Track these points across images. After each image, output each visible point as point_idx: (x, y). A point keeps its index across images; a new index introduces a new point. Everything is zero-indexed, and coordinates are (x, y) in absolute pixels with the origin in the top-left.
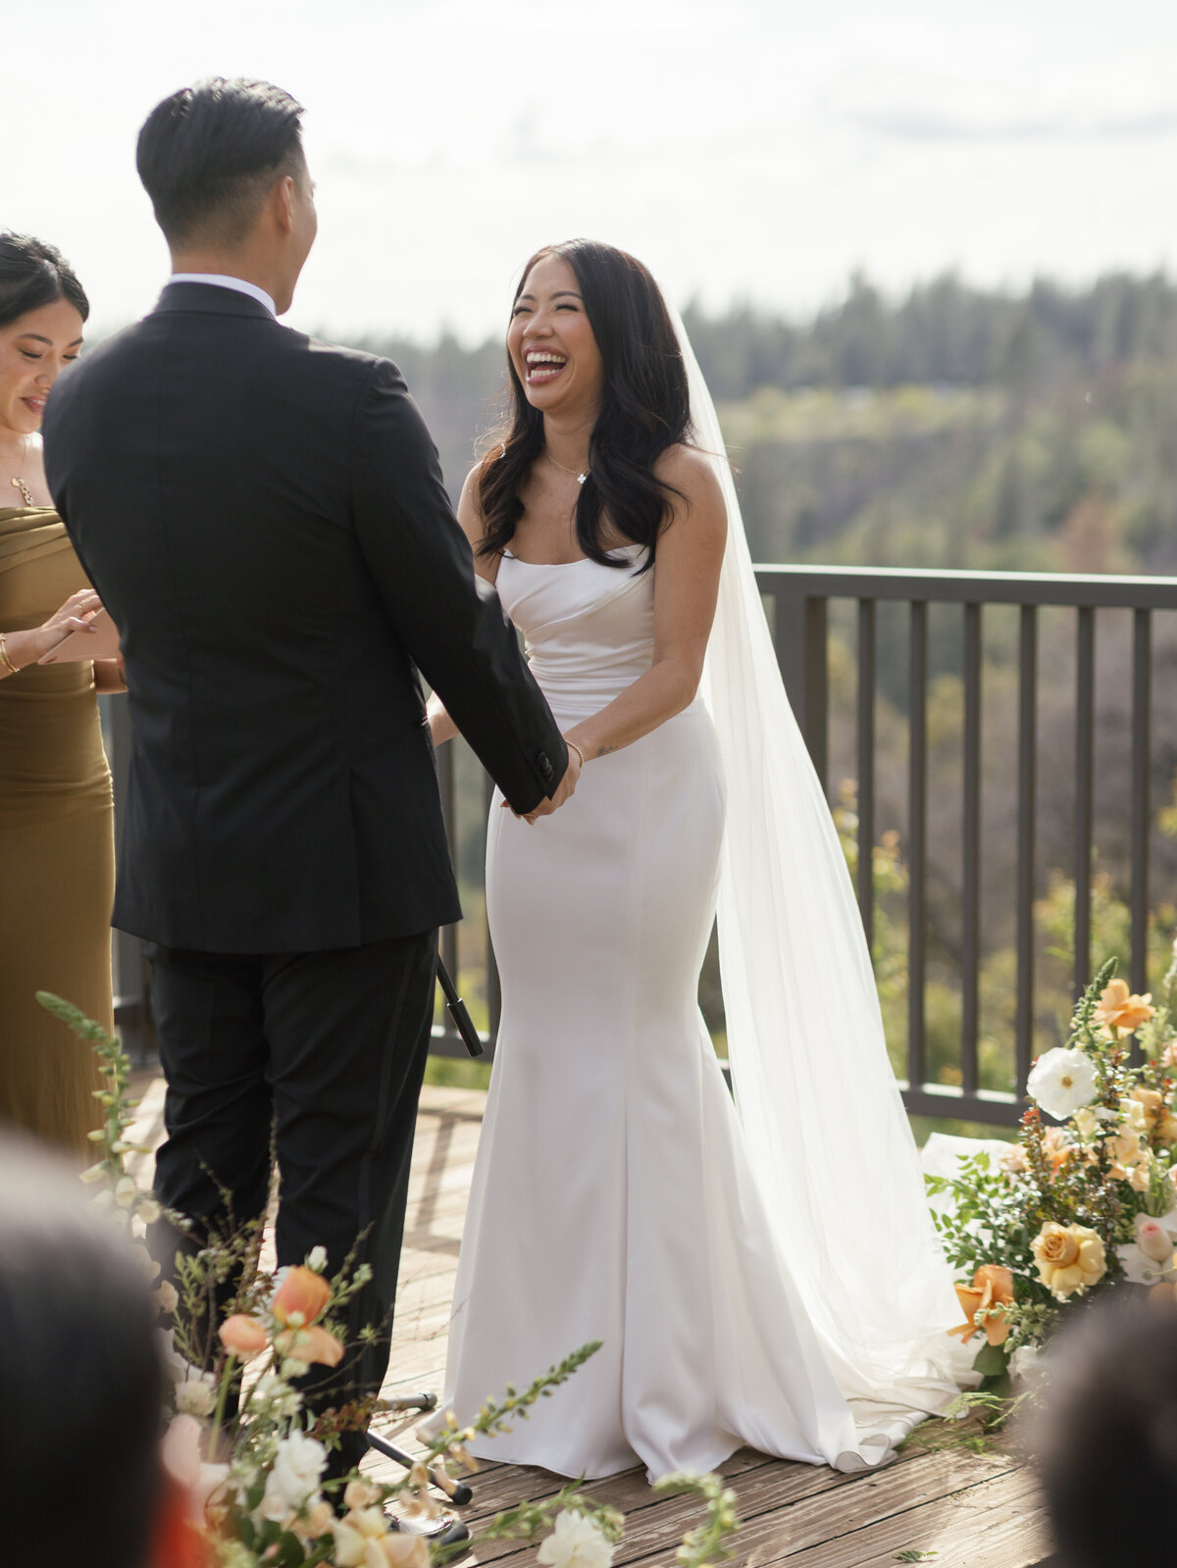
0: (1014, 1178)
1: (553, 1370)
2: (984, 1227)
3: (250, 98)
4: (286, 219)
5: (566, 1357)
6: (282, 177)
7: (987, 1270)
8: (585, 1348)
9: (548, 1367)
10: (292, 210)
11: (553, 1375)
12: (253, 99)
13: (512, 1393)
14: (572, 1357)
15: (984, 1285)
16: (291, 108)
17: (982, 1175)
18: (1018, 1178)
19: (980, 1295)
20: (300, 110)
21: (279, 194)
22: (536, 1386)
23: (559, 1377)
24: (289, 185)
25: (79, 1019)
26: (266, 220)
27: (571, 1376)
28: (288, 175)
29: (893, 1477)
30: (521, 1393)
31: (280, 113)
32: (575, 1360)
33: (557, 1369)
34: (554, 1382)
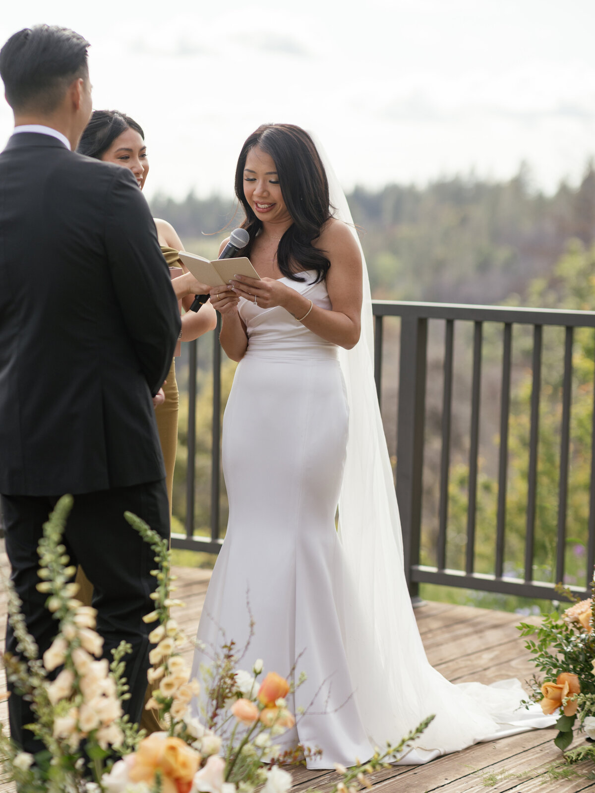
0: (571, 626)
1: (411, 732)
2: (560, 652)
3: (64, 34)
4: (78, 102)
5: (417, 725)
6: (77, 79)
7: (564, 676)
8: (427, 719)
9: (408, 731)
10: (81, 98)
11: (412, 735)
12: (64, 36)
13: (389, 746)
14: (421, 724)
15: (564, 683)
16: (84, 43)
17: (554, 624)
18: (573, 625)
19: (561, 689)
20: (89, 45)
21: (75, 87)
22: (403, 742)
23: (415, 737)
24: (81, 83)
25: (146, 530)
26: (68, 101)
27: (422, 735)
28: (80, 78)
29: (529, 788)
30: (395, 745)
31: (78, 45)
32: (423, 726)
33: (414, 731)
34: (412, 739)
